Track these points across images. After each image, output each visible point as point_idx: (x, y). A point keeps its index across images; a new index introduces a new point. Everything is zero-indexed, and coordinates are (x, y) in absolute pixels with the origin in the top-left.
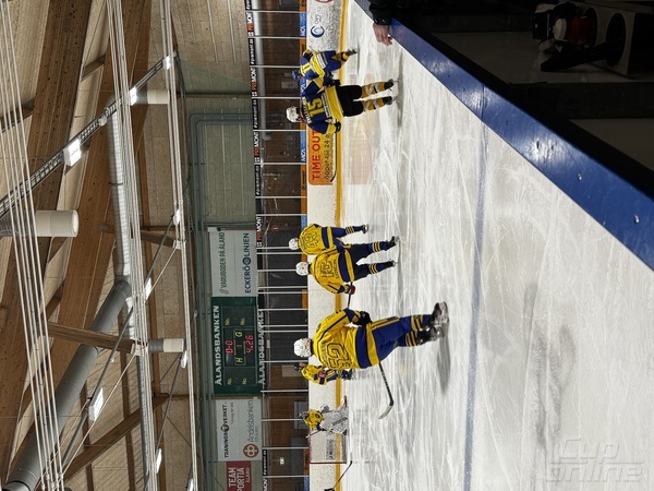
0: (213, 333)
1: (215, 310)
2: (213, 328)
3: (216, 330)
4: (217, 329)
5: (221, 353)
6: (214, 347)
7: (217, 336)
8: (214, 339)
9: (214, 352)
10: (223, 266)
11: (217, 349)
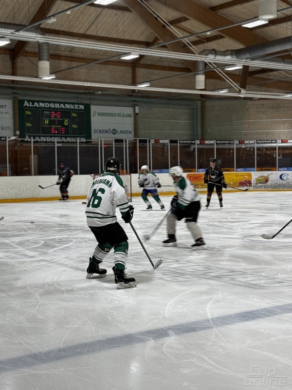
0: (64, 103)
1: (80, 106)
2: (68, 103)
3: (66, 105)
4: (68, 106)
5: (49, 108)
6: (54, 103)
7: (62, 106)
8: (60, 103)
9: (50, 102)
10: (111, 115)
11: (52, 105)
